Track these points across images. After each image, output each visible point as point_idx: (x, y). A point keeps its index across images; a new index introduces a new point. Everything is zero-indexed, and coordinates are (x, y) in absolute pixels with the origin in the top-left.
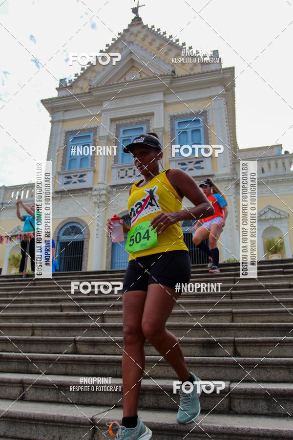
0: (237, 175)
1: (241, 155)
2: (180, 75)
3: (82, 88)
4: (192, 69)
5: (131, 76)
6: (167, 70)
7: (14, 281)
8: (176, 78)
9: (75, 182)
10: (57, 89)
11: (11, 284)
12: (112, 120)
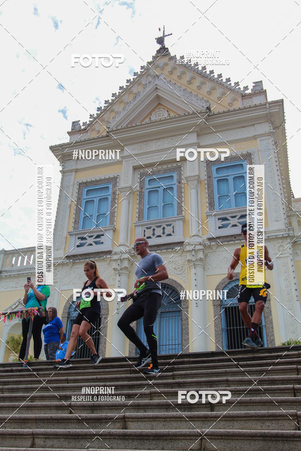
0: (293, 231)
1: (297, 205)
2: (216, 112)
3: (99, 132)
4: (230, 104)
5: (157, 115)
6: (201, 106)
7: (12, 371)
8: (211, 116)
9: (91, 245)
10: (68, 133)
11: (8, 376)
12: (135, 168)
